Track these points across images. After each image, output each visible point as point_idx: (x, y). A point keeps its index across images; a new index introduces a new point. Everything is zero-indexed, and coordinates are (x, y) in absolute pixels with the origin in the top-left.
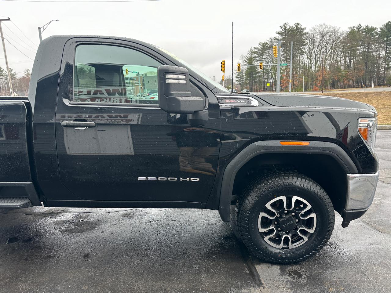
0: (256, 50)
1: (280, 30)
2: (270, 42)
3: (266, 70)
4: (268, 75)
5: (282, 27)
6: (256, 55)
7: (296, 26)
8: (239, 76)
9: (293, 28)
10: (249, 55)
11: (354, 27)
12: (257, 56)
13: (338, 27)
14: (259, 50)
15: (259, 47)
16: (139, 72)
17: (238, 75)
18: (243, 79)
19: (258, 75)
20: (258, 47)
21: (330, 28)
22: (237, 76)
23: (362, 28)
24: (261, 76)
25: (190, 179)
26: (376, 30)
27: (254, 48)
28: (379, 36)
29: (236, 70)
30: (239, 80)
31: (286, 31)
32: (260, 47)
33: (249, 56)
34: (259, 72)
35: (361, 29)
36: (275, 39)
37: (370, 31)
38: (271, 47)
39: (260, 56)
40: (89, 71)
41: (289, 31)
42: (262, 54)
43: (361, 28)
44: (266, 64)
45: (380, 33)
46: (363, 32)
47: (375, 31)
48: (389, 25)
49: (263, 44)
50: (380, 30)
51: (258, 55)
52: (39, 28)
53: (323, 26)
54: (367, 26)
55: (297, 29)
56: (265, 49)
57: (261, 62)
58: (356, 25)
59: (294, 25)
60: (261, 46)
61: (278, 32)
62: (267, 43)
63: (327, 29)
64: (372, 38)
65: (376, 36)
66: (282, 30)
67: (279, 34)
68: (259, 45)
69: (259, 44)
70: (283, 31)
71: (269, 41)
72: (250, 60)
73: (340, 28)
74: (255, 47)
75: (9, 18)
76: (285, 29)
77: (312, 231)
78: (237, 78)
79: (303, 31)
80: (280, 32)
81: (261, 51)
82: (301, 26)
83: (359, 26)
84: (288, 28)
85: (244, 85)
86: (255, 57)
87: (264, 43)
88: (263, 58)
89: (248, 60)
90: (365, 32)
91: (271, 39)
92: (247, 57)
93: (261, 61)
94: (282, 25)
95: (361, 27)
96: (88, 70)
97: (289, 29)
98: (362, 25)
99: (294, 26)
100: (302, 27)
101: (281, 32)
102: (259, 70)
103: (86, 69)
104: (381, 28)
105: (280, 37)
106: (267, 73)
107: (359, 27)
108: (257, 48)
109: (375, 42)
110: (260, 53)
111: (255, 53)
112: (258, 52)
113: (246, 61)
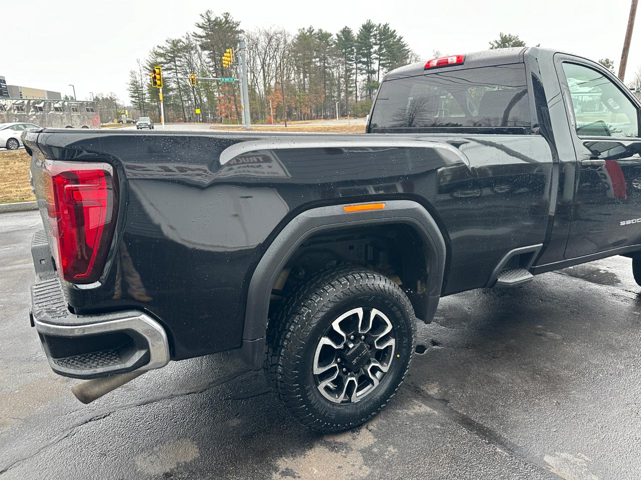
0: (162, 51)
1: (201, 21)
2: (187, 39)
3: (184, 86)
4: (188, 95)
5: (203, 17)
6: (162, 59)
7: (225, 17)
8: (137, 95)
9: (220, 21)
10: (151, 58)
11: (304, 29)
12: (165, 61)
14: (168, 52)
15: (167, 47)
17: (135, 93)
18: (145, 99)
19: (171, 93)
22: (132, 94)
23: (314, 32)
24: (176, 97)
26: (332, 37)
27: (158, 47)
28: (337, 45)
29: (130, 83)
30: (136, 101)
31: (210, 24)
32: (168, 46)
33: (151, 60)
34: (172, 90)
35: (313, 33)
36: (196, 35)
37: (324, 36)
38: (188, 48)
39: (169, 62)
41: (215, 25)
42: (173, 60)
43: (313, 31)
44: (182, 77)
45: (337, 41)
46: (316, 38)
47: (330, 38)
48: (346, 31)
49: (173, 41)
50: (337, 38)
51: (166, 59)
54: (321, 30)
55: (227, 22)
56: (179, 51)
57: (174, 72)
58: (307, 27)
59: (222, 15)
61: (198, 24)
62: (179, 41)
63: (275, 28)
64: (328, 48)
65: (332, 45)
66: (204, 21)
67: (199, 27)
68: (167, 43)
69: (167, 41)
70: (206, 23)
71: (184, 37)
72: (153, 68)
74: (160, 46)
76: (209, 20)
78: (133, 97)
79: (235, 27)
80: (201, 25)
81: (171, 52)
83: (310, 29)
84: (213, 19)
85: (148, 110)
86: (162, 63)
87: (174, 39)
88: (176, 66)
89: (150, 66)
90: (319, 38)
91: (187, 33)
92: (148, 61)
93: (173, 71)
94: (204, 12)
95: (313, 30)
97: (214, 21)
99: (222, 17)
100: (234, 20)
101: (203, 23)
102: (170, 86)
104: (337, 35)
105: (201, 32)
106: (187, 92)
107: (311, 31)
108: (164, 47)
109: (332, 53)
110: (169, 56)
111: (161, 55)
112: (165, 55)
113: (148, 69)
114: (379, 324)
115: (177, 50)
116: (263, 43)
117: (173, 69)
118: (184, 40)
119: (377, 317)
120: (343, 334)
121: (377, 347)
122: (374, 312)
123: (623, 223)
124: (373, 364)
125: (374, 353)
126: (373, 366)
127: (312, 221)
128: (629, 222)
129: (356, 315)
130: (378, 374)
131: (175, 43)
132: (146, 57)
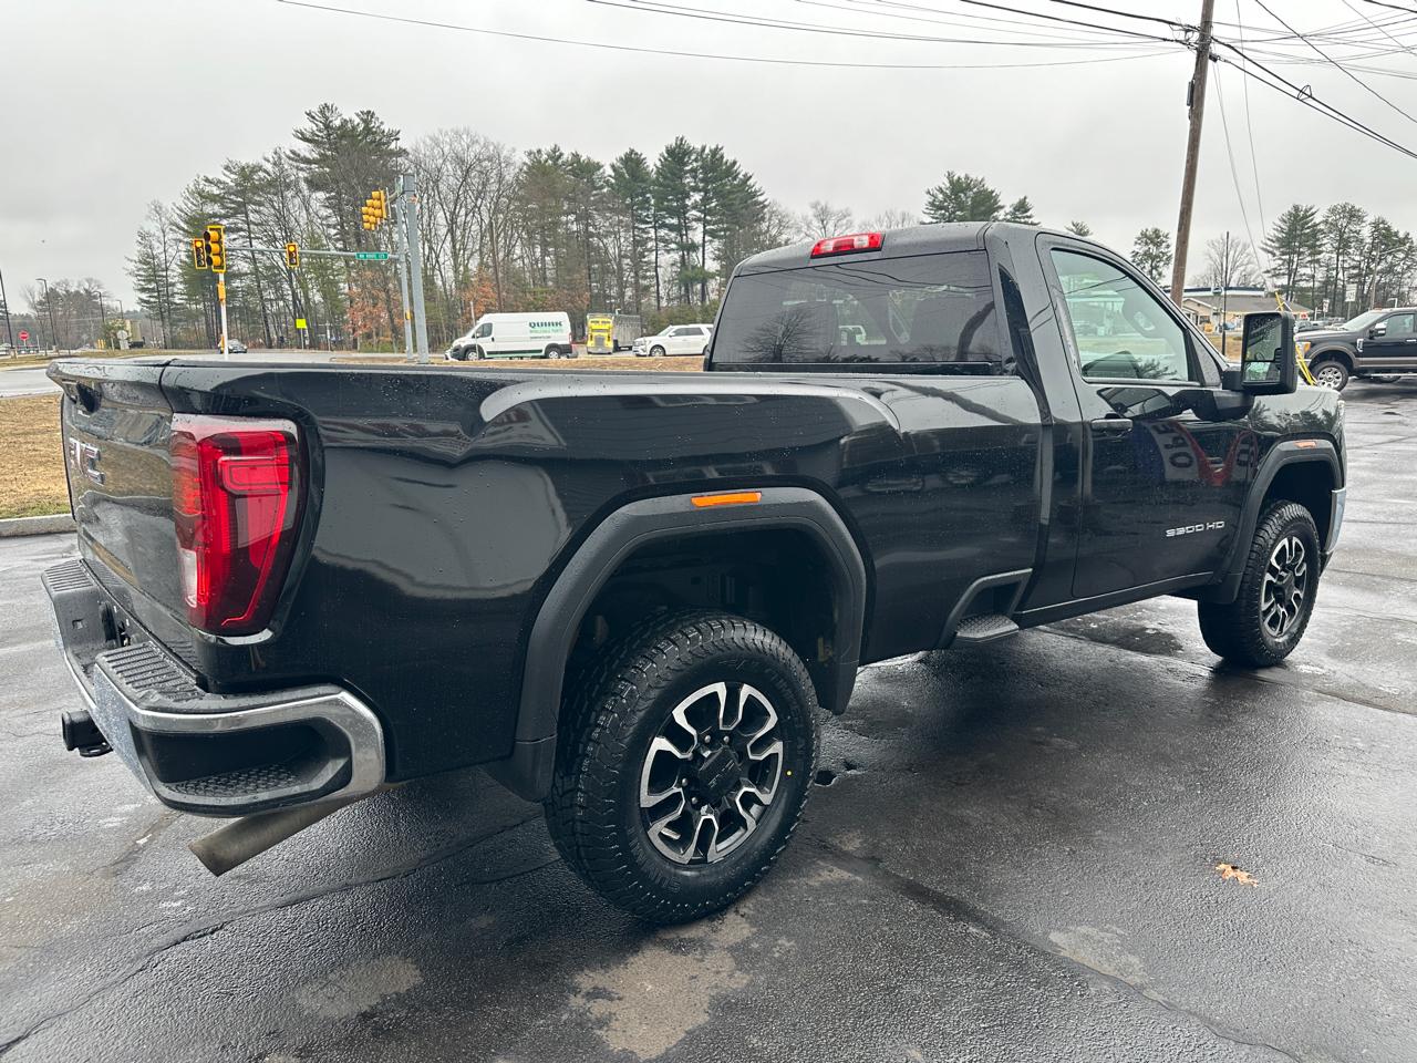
0: (215, 191)
1: (308, 126)
2: (275, 164)
3: (267, 268)
4: (278, 289)
5: (313, 118)
6: (216, 208)
7: (364, 121)
8: (153, 285)
9: (354, 128)
10: (190, 205)
11: (539, 151)
12: (223, 212)
13: (508, 147)
14: (229, 191)
15: (228, 181)
17: (150, 281)
18: (173, 295)
20: (223, 178)
21: (486, 146)
22: (143, 283)
23: (564, 158)
24: (248, 291)
26: (601, 171)
27: (207, 180)
28: (613, 189)
29: (137, 259)
30: (152, 300)
31: (329, 135)
33: (190, 207)
34: (239, 275)
35: (560, 162)
36: (296, 157)
37: (584, 169)
38: (278, 185)
39: (233, 215)
41: (342, 137)
42: (240, 209)
43: (560, 156)
44: (264, 248)
45: (613, 181)
46: (567, 173)
47: (599, 173)
48: (632, 160)
49: (243, 169)
50: (613, 174)
51: (224, 207)
53: (464, 136)
54: (577, 156)
55: (368, 130)
56: (256, 189)
57: (243, 237)
58: (547, 148)
59: (358, 115)
60: (233, 176)
61: (302, 134)
62: (257, 168)
63: (477, 148)
64: (594, 195)
65: (602, 187)
66: (315, 128)
67: (305, 139)
68: (228, 173)
69: (227, 168)
70: (320, 131)
71: (268, 161)
72: (198, 226)
73: (514, 150)
74: (210, 178)
76: (327, 126)
78: (143, 290)
79: (389, 142)
80: (308, 135)
81: (236, 194)
82: (382, 123)
83: (554, 151)
84: (337, 123)
85: (180, 320)
86: (215, 215)
87: (243, 164)
88: (248, 223)
89: (186, 222)
90: (573, 172)
91: (276, 153)
92: (181, 211)
93: (242, 233)
94: (315, 110)
95: (561, 154)
97: (339, 128)
98: (562, 150)
99: (357, 121)
100: (385, 128)
101: (313, 133)
102: (235, 268)
104: (613, 166)
105: (305, 149)
106: (274, 281)
107: (555, 155)
108: (219, 182)
109: (602, 205)
110: (233, 202)
111: (213, 199)
112: (224, 198)
113: (183, 229)
114: (755, 713)
115: (249, 187)
116: (450, 177)
117: (241, 230)
118: (269, 167)
119: (751, 699)
120: (692, 731)
121: (751, 757)
122: (746, 691)
123: (1170, 533)
124: (745, 789)
125: (747, 769)
126: (746, 793)
127: (638, 521)
128: (1181, 531)
129: (715, 695)
130: (755, 809)
131: (246, 173)
132: (176, 201)
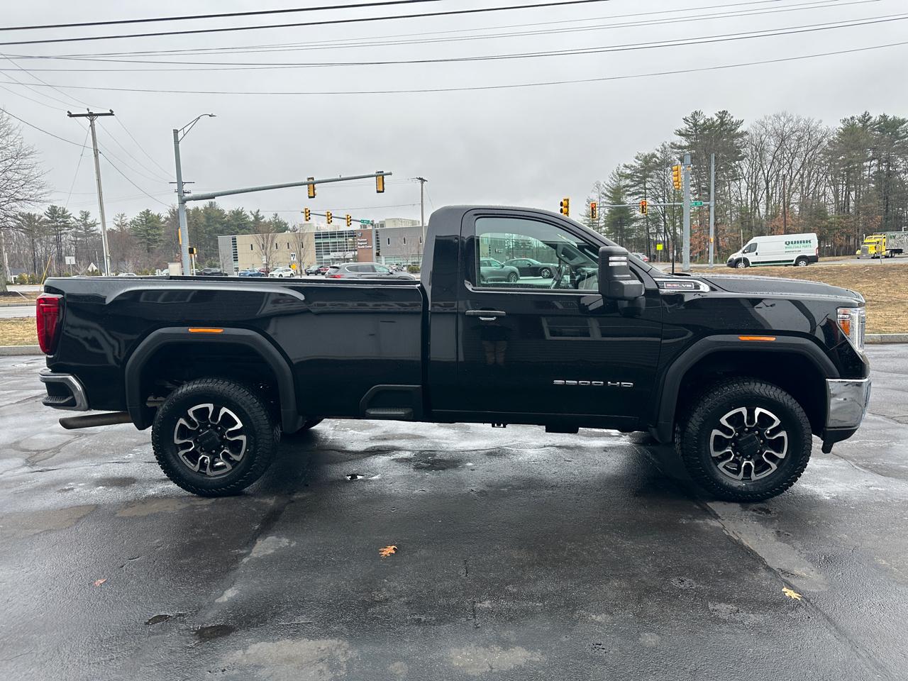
0: (628, 172)
1: (683, 126)
2: (662, 152)
3: (652, 214)
4: (658, 227)
5: (688, 121)
6: (628, 182)
7: (720, 117)
9: (713, 123)
10: (613, 182)
11: (852, 118)
12: (633, 183)
13: (816, 120)
14: (636, 171)
15: (636, 165)
16: (373, 221)
19: (635, 225)
20: (634, 164)
21: (798, 122)
23: (872, 121)
24: (641, 229)
25: (620, 384)
26: (905, 125)
27: (625, 166)
29: (584, 214)
31: (696, 130)
32: (638, 164)
33: (613, 184)
34: (636, 220)
35: (869, 123)
36: (674, 146)
37: (890, 126)
38: (665, 164)
39: (638, 184)
40: (255, 217)
41: (705, 129)
42: (643, 181)
43: (868, 120)
46: (874, 130)
47: (903, 127)
49: (646, 157)
51: (633, 181)
52: (176, 132)
53: (782, 118)
54: (884, 117)
55: (722, 123)
56: (651, 169)
57: (642, 197)
58: (858, 114)
59: (716, 114)
60: (640, 162)
61: (680, 131)
62: (654, 156)
63: (791, 125)
64: (897, 143)
65: (905, 137)
66: (688, 126)
67: (681, 134)
68: (637, 161)
69: (637, 158)
70: (691, 128)
71: (658, 151)
72: (616, 194)
73: (821, 122)
74: (627, 165)
75: (111, 110)
76: (695, 125)
77: (782, 456)
79: (735, 129)
80: (684, 132)
81: (640, 173)
82: (732, 117)
83: (864, 116)
84: (702, 122)
86: (627, 186)
87: (646, 154)
88: (645, 189)
89: (611, 192)
91: (663, 145)
92: (608, 185)
93: (641, 195)
94: (689, 115)
95: (870, 118)
96: (252, 214)
97: (703, 124)
98: (871, 115)
99: (716, 118)
100: (734, 120)
101: (686, 130)
102: (636, 215)
103: (249, 214)
105: (682, 141)
106: (655, 221)
107: (865, 119)
108: (632, 166)
110: (638, 177)
111: (627, 177)
112: (633, 175)
113: (608, 196)
115: (650, 167)
117: (640, 193)
118: (659, 155)
131: (647, 160)
132: (607, 181)
